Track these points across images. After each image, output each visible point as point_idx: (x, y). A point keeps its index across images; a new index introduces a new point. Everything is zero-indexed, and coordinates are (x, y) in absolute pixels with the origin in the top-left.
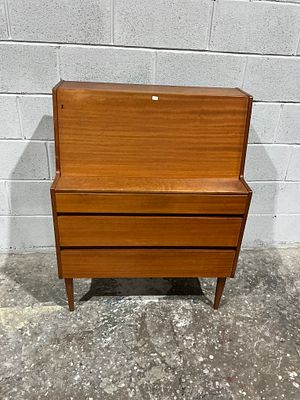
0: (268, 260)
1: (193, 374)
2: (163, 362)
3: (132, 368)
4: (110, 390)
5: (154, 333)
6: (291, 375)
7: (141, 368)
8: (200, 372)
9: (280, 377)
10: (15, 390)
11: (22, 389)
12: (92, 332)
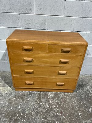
0: (81, 79)
1: (51, 110)
2: (43, 106)
3: (34, 107)
4: (27, 112)
5: (42, 98)
6: (80, 114)
7: (37, 107)
8: (53, 110)
9: (76, 114)
10: (2, 109)
11: (4, 109)
12: (25, 96)
